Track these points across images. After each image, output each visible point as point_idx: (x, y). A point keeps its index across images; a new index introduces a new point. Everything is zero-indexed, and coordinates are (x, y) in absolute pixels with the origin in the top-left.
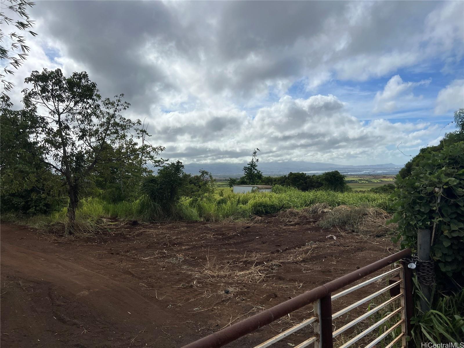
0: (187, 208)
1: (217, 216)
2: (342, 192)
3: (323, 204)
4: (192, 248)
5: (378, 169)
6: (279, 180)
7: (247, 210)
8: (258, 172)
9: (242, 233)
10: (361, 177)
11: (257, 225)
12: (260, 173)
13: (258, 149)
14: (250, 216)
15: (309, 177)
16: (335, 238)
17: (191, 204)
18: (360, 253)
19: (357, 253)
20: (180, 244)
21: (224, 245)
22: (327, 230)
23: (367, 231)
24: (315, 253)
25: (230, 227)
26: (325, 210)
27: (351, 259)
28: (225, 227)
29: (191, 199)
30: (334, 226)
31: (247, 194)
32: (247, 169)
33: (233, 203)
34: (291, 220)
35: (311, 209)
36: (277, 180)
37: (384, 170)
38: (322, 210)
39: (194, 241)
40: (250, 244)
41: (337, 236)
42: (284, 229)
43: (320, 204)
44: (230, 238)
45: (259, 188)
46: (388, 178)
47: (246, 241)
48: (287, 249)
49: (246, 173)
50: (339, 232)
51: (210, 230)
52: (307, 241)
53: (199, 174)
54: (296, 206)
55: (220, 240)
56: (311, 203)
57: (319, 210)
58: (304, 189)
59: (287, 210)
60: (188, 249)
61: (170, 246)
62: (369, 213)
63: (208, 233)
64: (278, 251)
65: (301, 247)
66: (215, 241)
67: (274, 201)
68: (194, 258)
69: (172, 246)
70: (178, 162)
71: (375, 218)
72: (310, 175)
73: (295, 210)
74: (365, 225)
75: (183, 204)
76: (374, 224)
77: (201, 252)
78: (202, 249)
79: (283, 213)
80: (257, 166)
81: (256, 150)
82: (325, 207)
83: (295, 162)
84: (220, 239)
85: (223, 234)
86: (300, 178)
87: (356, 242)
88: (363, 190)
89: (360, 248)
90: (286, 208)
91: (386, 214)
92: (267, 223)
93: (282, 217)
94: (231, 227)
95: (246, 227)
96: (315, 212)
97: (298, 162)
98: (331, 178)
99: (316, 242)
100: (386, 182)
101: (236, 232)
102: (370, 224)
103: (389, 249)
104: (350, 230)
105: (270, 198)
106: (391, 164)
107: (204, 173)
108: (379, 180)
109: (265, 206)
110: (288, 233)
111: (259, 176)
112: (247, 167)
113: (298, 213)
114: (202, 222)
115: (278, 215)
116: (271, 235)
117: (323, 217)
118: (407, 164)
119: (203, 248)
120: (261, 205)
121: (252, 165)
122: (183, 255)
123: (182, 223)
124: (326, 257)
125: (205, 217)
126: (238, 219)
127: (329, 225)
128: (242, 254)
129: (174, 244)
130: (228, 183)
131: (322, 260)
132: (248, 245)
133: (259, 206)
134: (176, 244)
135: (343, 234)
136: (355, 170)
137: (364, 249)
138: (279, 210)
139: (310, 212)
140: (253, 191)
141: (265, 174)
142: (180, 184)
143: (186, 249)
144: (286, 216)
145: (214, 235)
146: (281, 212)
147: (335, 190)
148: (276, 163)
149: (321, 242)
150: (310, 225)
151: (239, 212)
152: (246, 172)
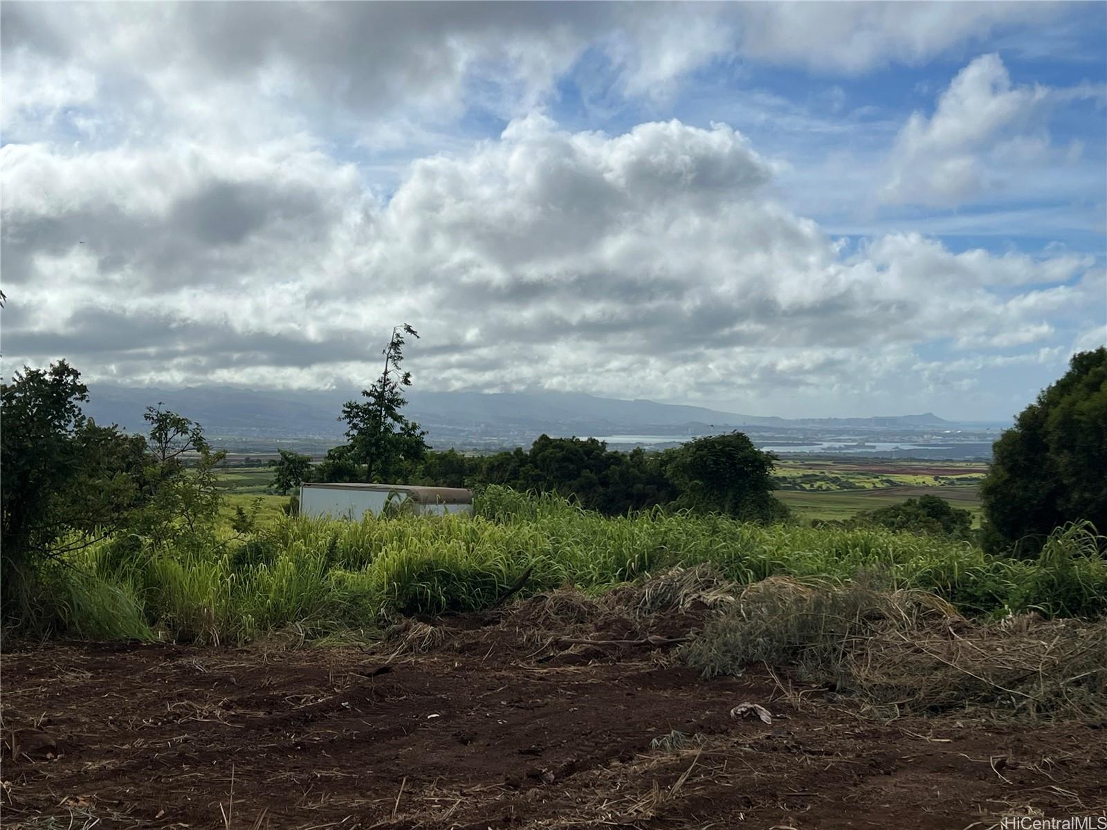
0: (88, 582)
1: (232, 620)
2: (766, 522)
3: (697, 570)
4: (136, 768)
5: (877, 437)
6: (492, 468)
7: (365, 595)
8: (409, 430)
9: (359, 697)
10: (811, 467)
11: (416, 662)
12: (418, 432)
13: (409, 329)
14: (381, 623)
15: (616, 458)
16: (765, 716)
17: (111, 563)
18: (885, 783)
19: (872, 783)
20: (73, 749)
21: (283, 751)
22: (721, 680)
23: (888, 688)
24: (697, 784)
25: (296, 671)
26: (710, 597)
27: (858, 809)
28: (274, 671)
29: (109, 541)
30: (750, 665)
31: (365, 525)
32: (357, 415)
33: (305, 563)
34: (565, 638)
35: (648, 591)
36: (485, 467)
37: (902, 441)
38: (695, 596)
39: (141, 736)
40: (401, 746)
41: (773, 709)
42: (541, 679)
43: (687, 572)
44: (307, 722)
45: (416, 499)
46: (915, 472)
47: (386, 734)
48: (571, 768)
49: (355, 432)
50: (779, 692)
51: (205, 681)
52: (652, 729)
53: (145, 430)
54: (581, 578)
55: (259, 728)
56: (642, 568)
57: (682, 593)
58: (610, 508)
59: (548, 594)
60: (116, 773)
61: (21, 759)
62: (889, 609)
63: (200, 698)
64: (536, 777)
65: (631, 759)
66: (239, 734)
67: (485, 555)
68: (150, 814)
69: (35, 759)
70: (62, 370)
71: (915, 633)
72: (621, 450)
73: (581, 595)
74: (875, 659)
75: (70, 565)
76: (911, 658)
77: (180, 787)
78: (183, 772)
79: (526, 611)
80: (403, 402)
81: (402, 332)
82: (708, 585)
83: (553, 393)
84: (259, 726)
85: (272, 704)
86: (582, 459)
87: (857, 737)
88: (825, 517)
89: (879, 759)
90: (537, 584)
91: (957, 618)
92: (461, 651)
93: (523, 626)
94: (302, 670)
95: (372, 670)
96: (664, 602)
97: (569, 393)
98: (716, 463)
99: (690, 736)
100: (909, 487)
101: (330, 689)
102: (897, 660)
103: (1001, 766)
104: (817, 681)
105: (467, 544)
106: (929, 417)
107: (165, 423)
108: (882, 481)
109: (448, 576)
110: (562, 695)
111: (413, 446)
112: (357, 407)
113: (591, 606)
114: (161, 646)
115: (505, 618)
116: (490, 707)
117: (702, 626)
118: (1023, 414)
119: (185, 767)
120: (428, 571)
121: (380, 397)
122: (91, 800)
123: (66, 653)
124: (749, 803)
125: (171, 626)
126: (327, 634)
127: (728, 659)
128: (376, 791)
129: (41, 751)
130: (271, 474)
131: (736, 816)
132: (393, 752)
133: (421, 578)
134: (55, 751)
135: (792, 697)
136: (789, 438)
137: (898, 762)
138: (507, 594)
139: (645, 603)
140: (390, 511)
141: (436, 441)
142: (65, 471)
143: (102, 775)
144: (540, 620)
145: (227, 707)
146: (518, 603)
147: (736, 513)
148: (473, 395)
149: (711, 733)
150: (648, 659)
151: (332, 604)
152: (355, 426)
